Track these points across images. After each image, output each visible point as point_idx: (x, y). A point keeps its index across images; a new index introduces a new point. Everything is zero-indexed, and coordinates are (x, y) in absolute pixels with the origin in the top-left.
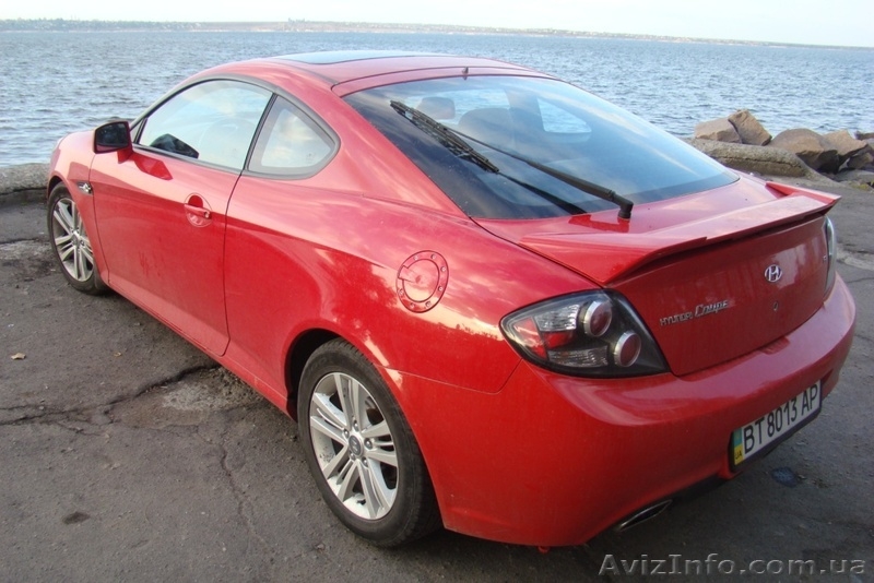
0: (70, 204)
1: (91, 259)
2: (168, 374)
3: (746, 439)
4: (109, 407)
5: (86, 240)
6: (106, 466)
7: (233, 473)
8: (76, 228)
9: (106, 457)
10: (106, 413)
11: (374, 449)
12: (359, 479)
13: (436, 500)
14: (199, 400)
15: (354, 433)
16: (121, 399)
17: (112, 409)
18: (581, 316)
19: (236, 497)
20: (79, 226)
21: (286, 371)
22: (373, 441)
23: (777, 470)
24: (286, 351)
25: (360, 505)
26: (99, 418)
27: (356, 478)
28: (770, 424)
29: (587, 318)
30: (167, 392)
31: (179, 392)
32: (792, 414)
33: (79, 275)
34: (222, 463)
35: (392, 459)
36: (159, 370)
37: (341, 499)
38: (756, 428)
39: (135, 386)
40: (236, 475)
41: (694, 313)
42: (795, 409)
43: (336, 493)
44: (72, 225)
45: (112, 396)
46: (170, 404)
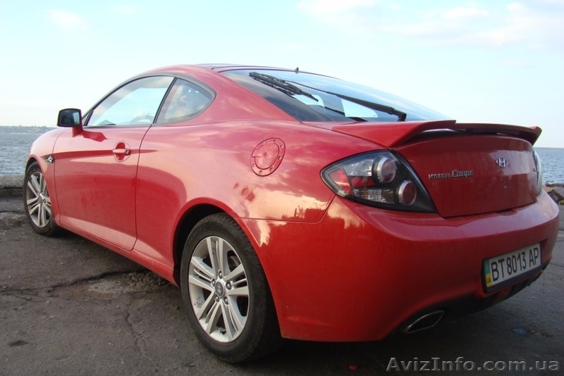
0: (39, 176)
1: (49, 211)
2: (94, 274)
3: (493, 271)
4: (51, 289)
5: (48, 199)
6: (44, 317)
7: (134, 325)
8: (42, 192)
9: (45, 313)
10: (49, 292)
11: (233, 288)
12: (222, 315)
13: (275, 312)
14: (113, 288)
15: (218, 280)
16: (60, 286)
17: (53, 290)
18: (375, 169)
19: (134, 337)
20: (44, 190)
21: (174, 246)
22: (231, 282)
23: (515, 328)
24: (174, 230)
25: (221, 334)
26: (44, 294)
27: (220, 315)
28: (509, 266)
29: (379, 169)
30: (92, 284)
31: (101, 284)
32: (523, 264)
33: (41, 223)
34: (126, 319)
35: (245, 291)
36: (88, 272)
37: (208, 332)
38: (499, 265)
39: (71, 279)
40: (135, 326)
41: (451, 174)
42: (524, 260)
43: (205, 329)
44: (39, 190)
45: (55, 283)
46: (94, 290)
